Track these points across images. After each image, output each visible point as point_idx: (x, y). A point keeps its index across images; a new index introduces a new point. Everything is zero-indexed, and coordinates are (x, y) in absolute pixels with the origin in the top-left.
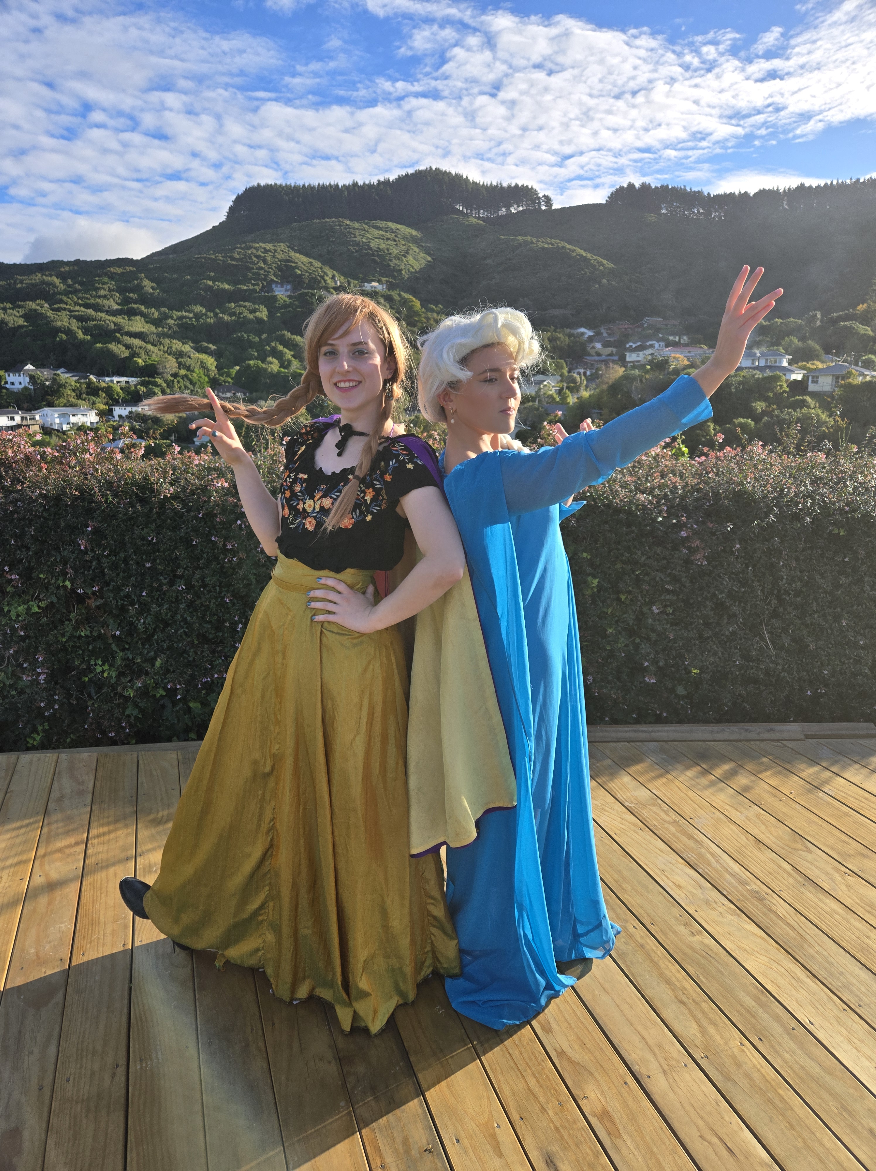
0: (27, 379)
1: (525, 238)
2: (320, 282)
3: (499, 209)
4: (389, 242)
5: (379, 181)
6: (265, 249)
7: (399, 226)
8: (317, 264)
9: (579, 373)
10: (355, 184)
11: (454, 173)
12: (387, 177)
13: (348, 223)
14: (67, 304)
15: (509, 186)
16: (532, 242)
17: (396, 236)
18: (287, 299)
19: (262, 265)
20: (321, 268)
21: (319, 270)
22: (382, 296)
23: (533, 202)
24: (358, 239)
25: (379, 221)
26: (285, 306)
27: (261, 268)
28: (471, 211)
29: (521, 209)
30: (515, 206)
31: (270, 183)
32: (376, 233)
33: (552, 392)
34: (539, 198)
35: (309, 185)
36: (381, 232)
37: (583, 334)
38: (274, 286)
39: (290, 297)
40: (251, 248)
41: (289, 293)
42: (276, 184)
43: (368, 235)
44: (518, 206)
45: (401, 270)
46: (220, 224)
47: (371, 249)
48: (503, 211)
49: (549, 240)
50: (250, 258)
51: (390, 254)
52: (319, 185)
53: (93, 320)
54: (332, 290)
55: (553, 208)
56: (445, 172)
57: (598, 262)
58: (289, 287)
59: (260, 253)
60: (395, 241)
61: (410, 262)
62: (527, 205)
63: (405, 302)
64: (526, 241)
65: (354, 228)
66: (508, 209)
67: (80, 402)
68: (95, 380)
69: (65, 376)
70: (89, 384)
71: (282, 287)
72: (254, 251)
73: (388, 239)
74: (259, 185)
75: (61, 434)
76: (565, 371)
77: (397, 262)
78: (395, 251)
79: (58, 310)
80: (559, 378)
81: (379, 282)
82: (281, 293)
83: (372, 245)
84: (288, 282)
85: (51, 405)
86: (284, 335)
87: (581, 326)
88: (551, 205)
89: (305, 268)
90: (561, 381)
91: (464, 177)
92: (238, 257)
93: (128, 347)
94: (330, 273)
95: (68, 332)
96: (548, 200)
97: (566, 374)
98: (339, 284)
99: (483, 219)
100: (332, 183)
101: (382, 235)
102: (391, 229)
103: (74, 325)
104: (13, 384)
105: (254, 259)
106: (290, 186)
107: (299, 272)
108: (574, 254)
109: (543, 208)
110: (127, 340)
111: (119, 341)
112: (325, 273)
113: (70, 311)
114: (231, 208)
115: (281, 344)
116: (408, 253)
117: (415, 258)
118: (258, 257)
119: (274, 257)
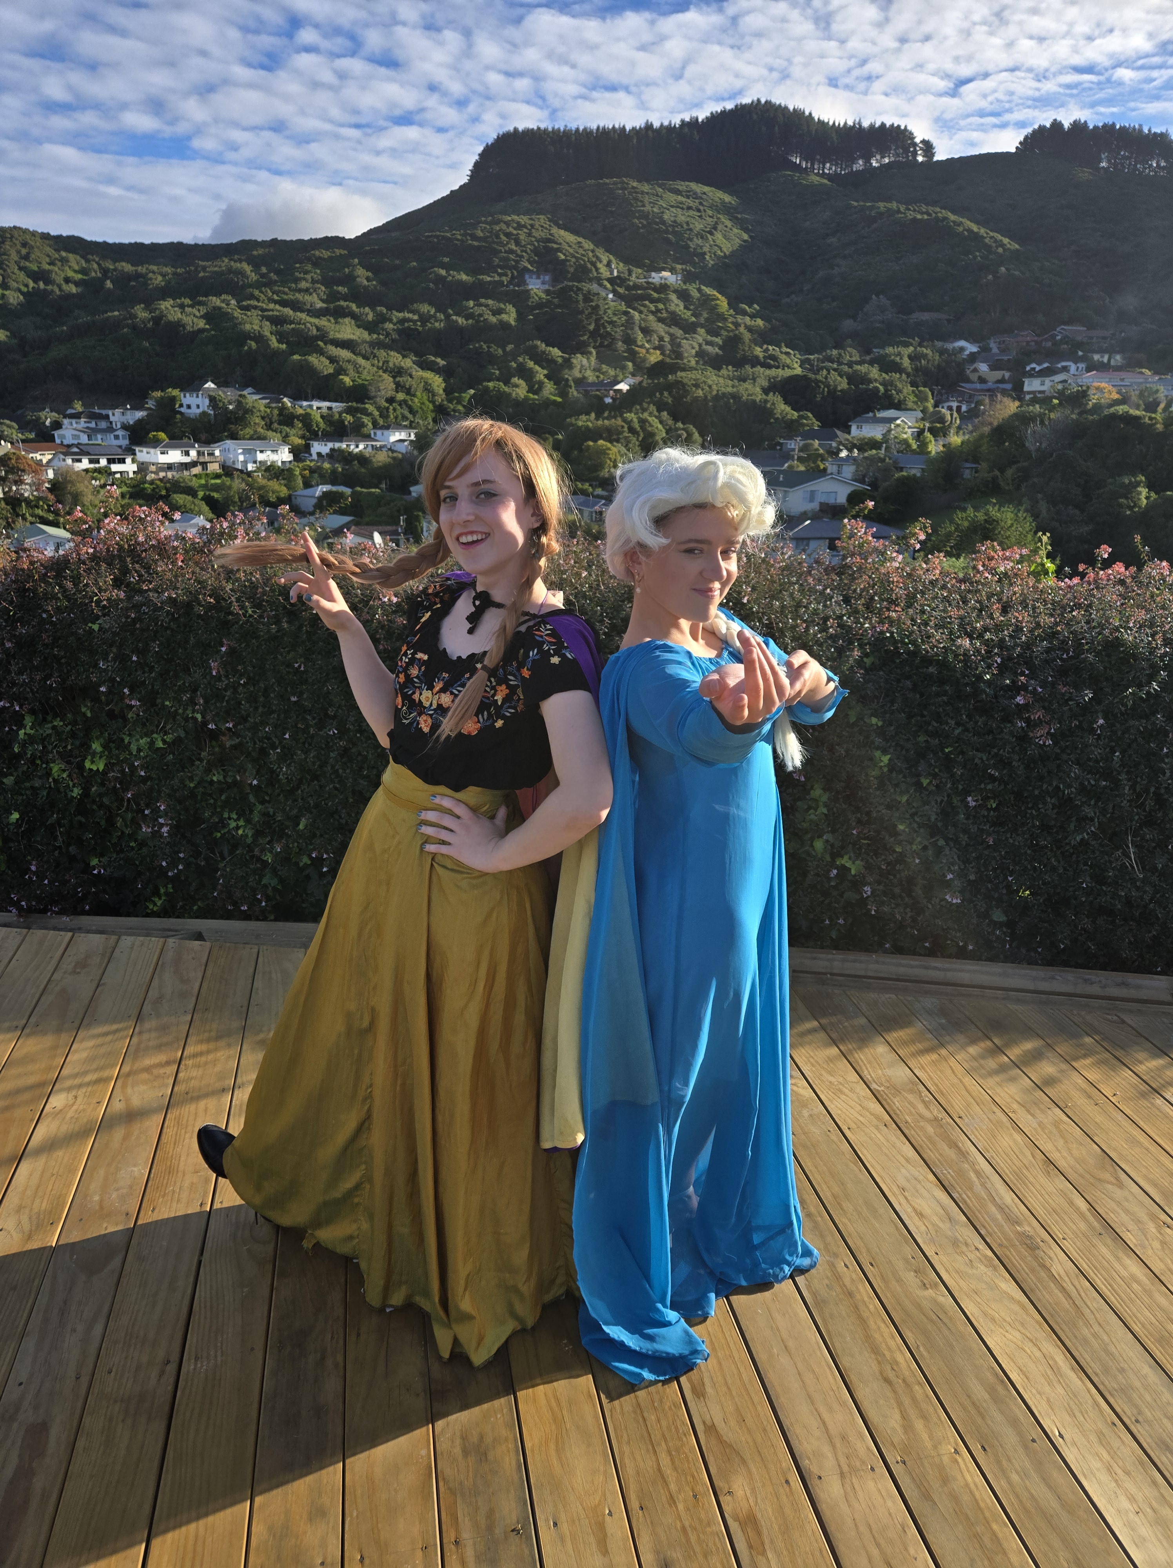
0: (207, 402)
1: (889, 205)
2: (591, 271)
3: (854, 161)
4: (691, 213)
5: (683, 121)
6: (518, 223)
7: (706, 189)
8: (588, 245)
9: (950, 408)
10: (649, 127)
11: (791, 108)
12: (694, 115)
13: (635, 184)
14: (258, 300)
15: (872, 126)
16: (899, 212)
17: (701, 204)
18: (543, 296)
19: (514, 247)
20: (593, 251)
21: (591, 254)
22: (675, 291)
23: (906, 151)
24: (648, 208)
25: (678, 182)
26: (540, 305)
27: (511, 251)
28: (813, 165)
29: (887, 160)
30: (878, 157)
31: (531, 127)
32: (672, 198)
33: (908, 434)
34: (915, 145)
35: (585, 129)
36: (680, 198)
37: (962, 349)
38: (527, 277)
39: (547, 292)
40: (499, 222)
41: (546, 287)
42: (539, 128)
43: (661, 203)
44: (883, 157)
45: (705, 253)
46: (461, 187)
47: (663, 222)
48: (859, 165)
49: (924, 208)
50: (498, 237)
51: (691, 230)
52: (598, 128)
53: (291, 323)
54: (606, 283)
55: (935, 159)
56: (780, 105)
57: (996, 241)
58: (547, 278)
59: (511, 229)
60: (699, 210)
61: (718, 242)
62: (897, 155)
63: (706, 300)
64: (889, 209)
65: (642, 193)
66: (868, 161)
67: (270, 433)
68: (289, 404)
69: (253, 399)
70: (283, 409)
71: (538, 278)
72: (504, 227)
73: (689, 208)
74: (516, 129)
75: (245, 476)
76: (930, 405)
77: (700, 242)
78: (698, 226)
79: (247, 308)
80: (920, 415)
81: (672, 271)
82: (536, 287)
83: (666, 217)
84: (546, 271)
85: (234, 437)
86: (536, 347)
87: (961, 338)
88: (933, 155)
89: (571, 251)
90: (923, 419)
91: (807, 113)
92: (482, 235)
93: (332, 360)
94: (605, 257)
95: (259, 338)
96: (928, 146)
97: (931, 409)
98: (615, 274)
99: (829, 177)
100: (617, 126)
101: (681, 203)
102: (695, 193)
103: (267, 329)
104: (189, 407)
105: (503, 238)
106: (559, 129)
107: (563, 257)
108: (961, 229)
109: (920, 159)
110: (333, 350)
111: (321, 352)
112: (598, 258)
113: (263, 310)
114: (476, 164)
115: (531, 359)
116: (715, 228)
117: (725, 237)
118: (508, 235)
119: (530, 235)
